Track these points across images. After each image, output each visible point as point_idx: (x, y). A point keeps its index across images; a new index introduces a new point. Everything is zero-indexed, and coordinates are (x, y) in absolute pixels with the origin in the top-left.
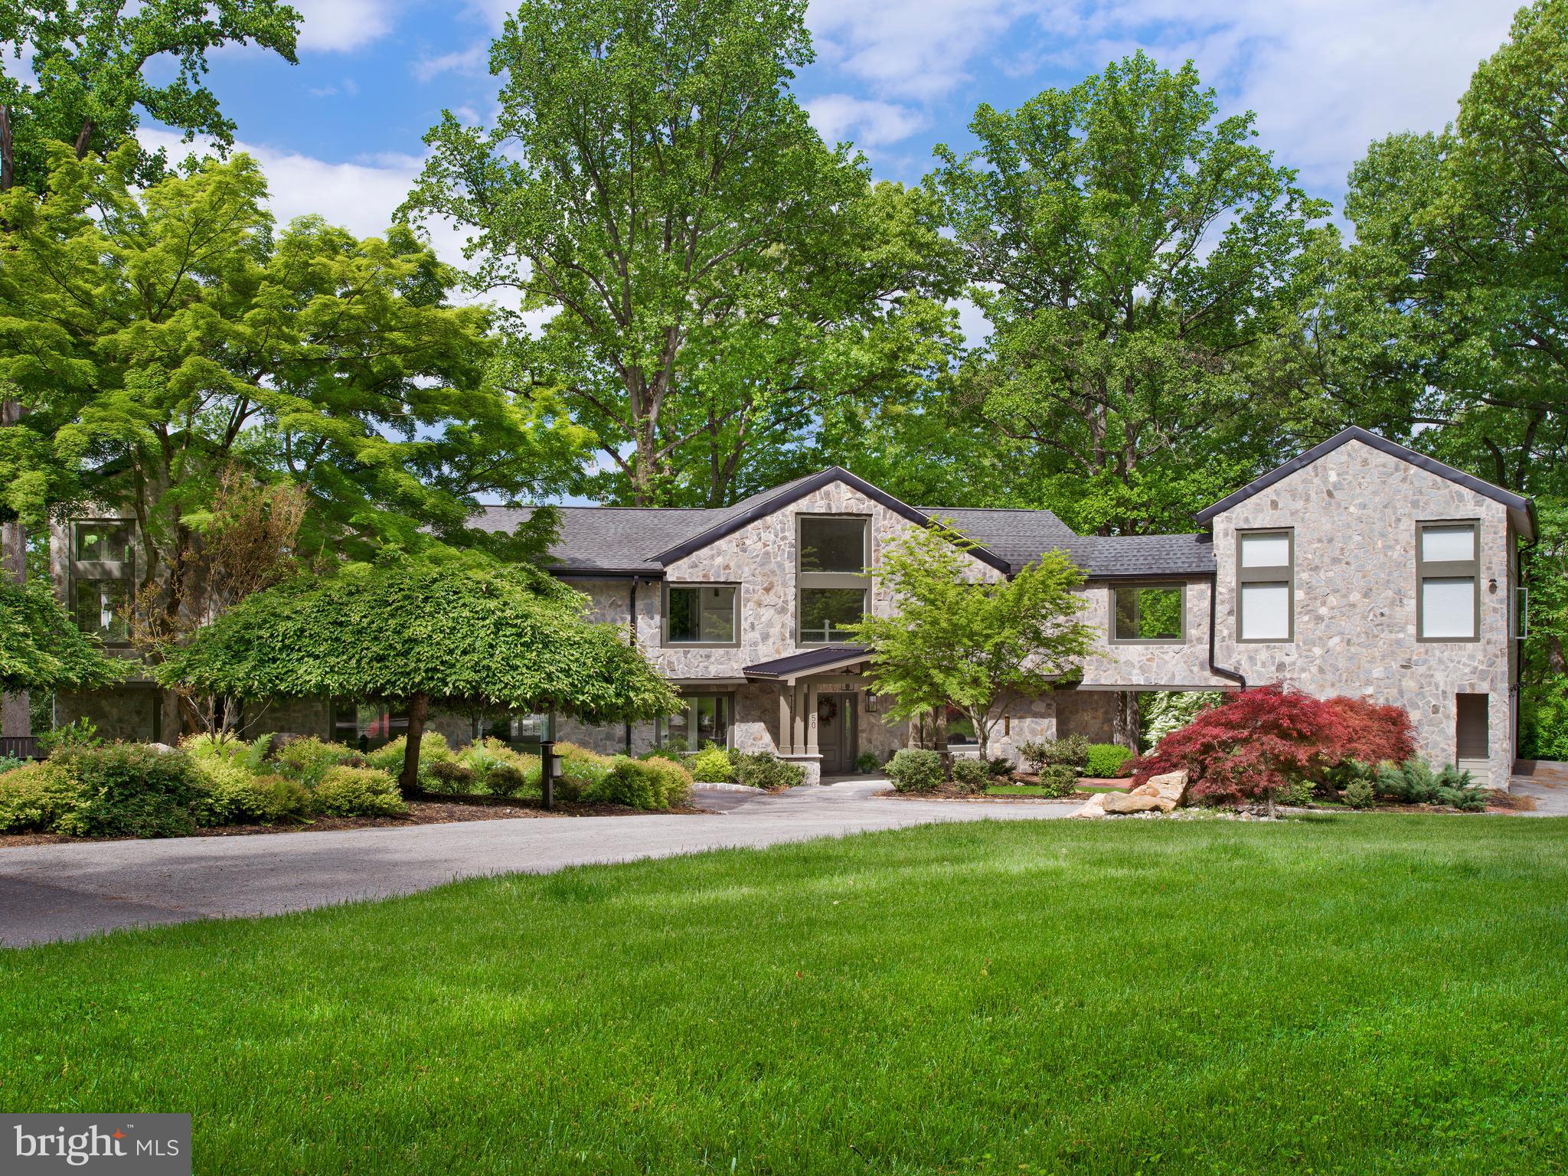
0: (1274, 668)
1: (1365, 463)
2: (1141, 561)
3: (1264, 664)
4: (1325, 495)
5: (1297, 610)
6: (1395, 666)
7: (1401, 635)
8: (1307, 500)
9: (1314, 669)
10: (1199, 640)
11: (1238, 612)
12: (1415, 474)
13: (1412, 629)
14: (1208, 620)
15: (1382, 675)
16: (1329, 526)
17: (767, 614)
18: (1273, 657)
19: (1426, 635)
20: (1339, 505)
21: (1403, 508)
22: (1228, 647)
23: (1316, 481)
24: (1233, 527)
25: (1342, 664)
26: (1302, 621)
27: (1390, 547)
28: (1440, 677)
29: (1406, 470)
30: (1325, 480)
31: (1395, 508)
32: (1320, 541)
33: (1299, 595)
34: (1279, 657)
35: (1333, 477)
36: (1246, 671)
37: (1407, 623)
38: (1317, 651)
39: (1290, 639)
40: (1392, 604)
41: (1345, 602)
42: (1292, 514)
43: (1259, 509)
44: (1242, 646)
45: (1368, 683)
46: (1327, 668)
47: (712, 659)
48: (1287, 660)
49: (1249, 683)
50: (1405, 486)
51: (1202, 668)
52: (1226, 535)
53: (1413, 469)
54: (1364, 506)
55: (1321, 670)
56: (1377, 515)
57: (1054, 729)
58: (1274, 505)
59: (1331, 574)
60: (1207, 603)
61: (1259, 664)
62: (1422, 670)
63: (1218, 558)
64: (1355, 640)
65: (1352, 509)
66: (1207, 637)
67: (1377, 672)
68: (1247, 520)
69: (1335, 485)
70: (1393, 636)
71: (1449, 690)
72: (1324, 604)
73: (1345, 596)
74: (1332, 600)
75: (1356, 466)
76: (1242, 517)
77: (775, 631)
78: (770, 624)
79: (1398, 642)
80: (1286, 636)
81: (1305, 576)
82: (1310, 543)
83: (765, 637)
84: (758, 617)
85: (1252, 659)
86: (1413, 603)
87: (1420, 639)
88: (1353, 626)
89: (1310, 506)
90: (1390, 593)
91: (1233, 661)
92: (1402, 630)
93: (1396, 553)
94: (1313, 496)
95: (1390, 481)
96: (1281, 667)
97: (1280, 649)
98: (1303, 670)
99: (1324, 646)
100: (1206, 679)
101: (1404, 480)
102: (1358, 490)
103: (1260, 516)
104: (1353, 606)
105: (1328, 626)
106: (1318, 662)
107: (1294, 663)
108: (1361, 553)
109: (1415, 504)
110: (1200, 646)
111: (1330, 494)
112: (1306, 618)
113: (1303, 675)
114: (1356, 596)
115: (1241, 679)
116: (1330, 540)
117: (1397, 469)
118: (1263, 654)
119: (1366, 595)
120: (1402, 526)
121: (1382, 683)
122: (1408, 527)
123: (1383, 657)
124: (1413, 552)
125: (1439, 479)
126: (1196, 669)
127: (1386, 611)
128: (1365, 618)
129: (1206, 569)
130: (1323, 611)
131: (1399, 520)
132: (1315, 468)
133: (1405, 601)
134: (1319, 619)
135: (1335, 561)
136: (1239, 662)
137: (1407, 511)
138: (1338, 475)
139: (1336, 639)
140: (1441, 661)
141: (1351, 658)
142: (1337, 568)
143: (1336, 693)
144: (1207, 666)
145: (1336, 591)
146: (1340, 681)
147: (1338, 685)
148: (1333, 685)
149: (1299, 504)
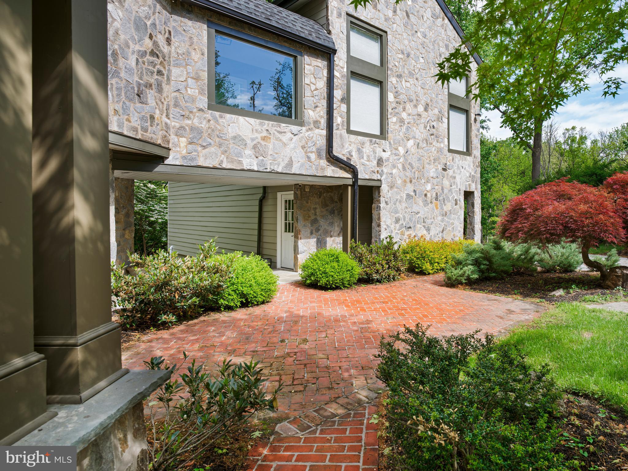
0: (375, 163)
3: (369, 158)
4: (405, 15)
5: (389, 110)
6: (440, 169)
7: (443, 145)
9: (400, 167)
10: (316, 123)
11: (347, 100)
12: (447, 25)
13: (446, 141)
14: (324, 103)
15: (435, 176)
16: (407, 42)
18: (374, 152)
19: (451, 147)
20: (412, 27)
22: (341, 136)
24: (345, 10)
25: (415, 163)
26: (392, 120)
28: (458, 179)
33: (390, 97)
34: (379, 152)
35: (409, 1)
36: (356, 162)
37: (444, 136)
38: (401, 150)
39: (384, 136)
40: (438, 120)
41: (415, 111)
42: (386, 21)
44: (353, 137)
45: (429, 181)
46: (407, 166)
48: (385, 155)
49: (360, 175)
50: (443, 31)
51: (319, 156)
52: (340, 16)
54: (425, 36)
55: (404, 168)
56: (431, 47)
59: (408, 85)
60: (322, 84)
61: (365, 158)
62: (451, 172)
63: (333, 37)
64: (421, 144)
65: (419, 35)
66: (323, 122)
67: (433, 172)
68: (355, 9)
69: (410, 10)
70: (439, 145)
71: (462, 189)
72: (404, 109)
73: (415, 106)
74: (409, 108)
79: (441, 150)
81: (394, 80)
85: (359, 151)
86: (447, 121)
87: (449, 149)
88: (420, 133)
89: (397, 19)
90: (437, 111)
91: (345, 152)
94: (398, 10)
95: (437, 23)
96: (380, 162)
97: (378, 144)
98: (394, 166)
99: (404, 146)
100: (323, 169)
101: (442, 26)
102: (422, 21)
104: (420, 116)
105: (406, 129)
106: (401, 160)
107: (388, 159)
108: (423, 73)
109: (447, 48)
110: (317, 131)
111: (408, 15)
112: (395, 119)
113: (394, 171)
114: (421, 109)
115: (353, 171)
116: (408, 55)
117: (440, 16)
118: (368, 148)
119: (426, 109)
121: (435, 182)
123: (435, 161)
125: (456, 34)
126: (313, 156)
127: (436, 124)
128: (425, 127)
131: (441, 55)
133: (443, 119)
134: (402, 122)
135: (411, 74)
136: (350, 153)
137: (444, 50)
139: (411, 142)
140: (458, 167)
141: (419, 159)
142: (411, 81)
143: (412, 189)
144: (324, 154)
145: (411, 101)
146: (414, 178)
147: (413, 181)
148: (411, 181)
149: (390, 13)
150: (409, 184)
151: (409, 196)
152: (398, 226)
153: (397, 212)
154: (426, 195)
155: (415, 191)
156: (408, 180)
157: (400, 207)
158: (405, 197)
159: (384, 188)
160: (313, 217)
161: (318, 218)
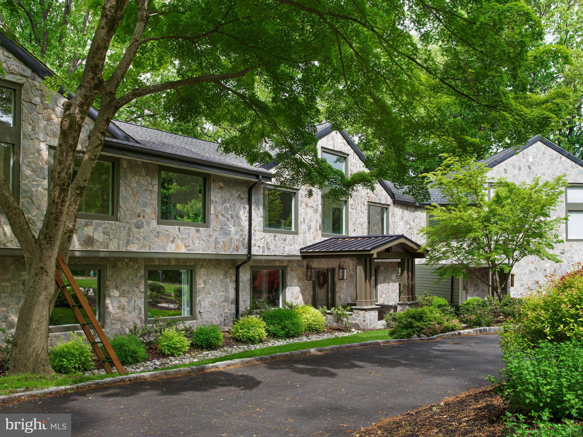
1: (544, 153)
4: (528, 168)
6: (558, 253)
8: (520, 169)
12: (564, 161)
13: (564, 235)
17: (310, 211)
19: (569, 238)
20: (533, 173)
23: (524, 160)
24: (487, 181)
28: (576, 258)
29: (561, 158)
30: (528, 161)
35: (531, 159)
37: (562, 232)
42: (513, 176)
43: (498, 173)
47: (287, 242)
50: (561, 166)
53: (564, 158)
54: (544, 174)
58: (505, 171)
62: (569, 254)
65: (539, 175)
69: (531, 164)
75: (540, 155)
76: (491, 176)
77: (313, 224)
78: (311, 220)
83: (309, 228)
84: (306, 213)
87: (567, 240)
89: (521, 172)
90: (555, 217)
92: (560, 235)
94: (522, 168)
95: (555, 163)
101: (560, 163)
102: (541, 166)
103: (499, 177)
111: (530, 168)
117: (557, 157)
124: (564, 198)
125: (574, 163)
132: (523, 154)
138: (533, 158)
140: (576, 250)
143: (534, 267)
146: (535, 261)
148: (532, 263)
149: (516, 172)
150: (531, 265)
151: (531, 272)
152: (522, 288)
153: (522, 280)
154: (545, 270)
155: (536, 268)
156: (530, 262)
157: (524, 278)
158: (528, 272)
160: (475, 283)
161: (479, 283)
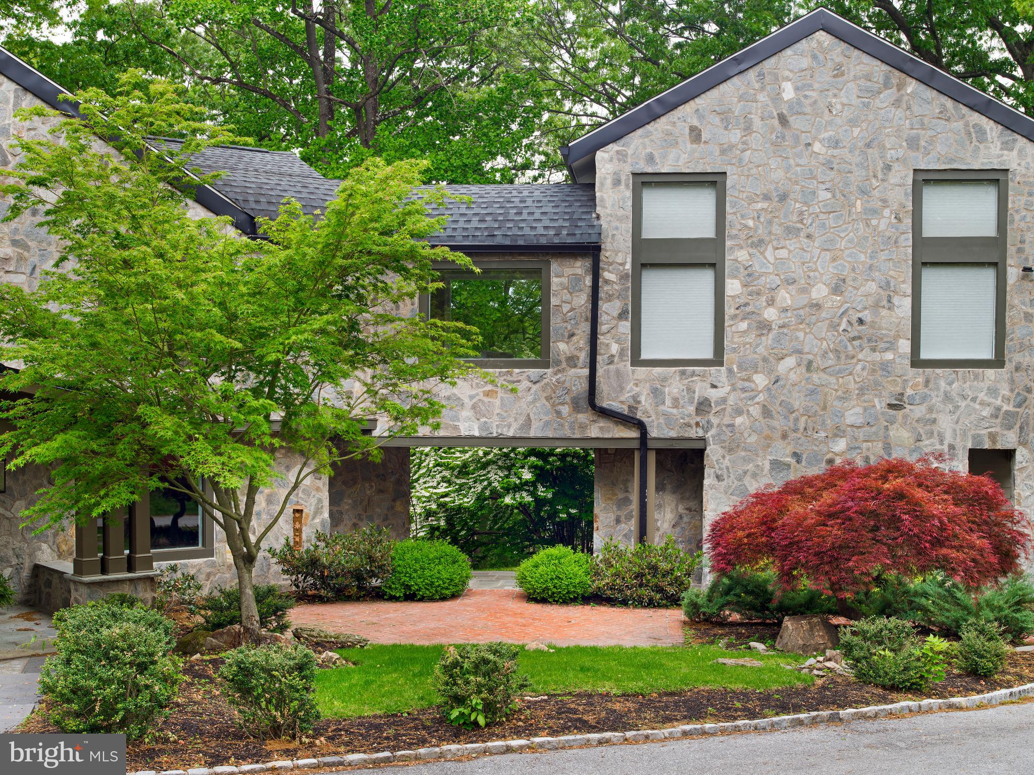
0: (692, 409)
1: (839, 72)
2: (475, 223)
3: (676, 403)
4: (776, 122)
5: (729, 311)
6: (880, 405)
7: (889, 356)
8: (748, 129)
9: (755, 411)
10: (572, 361)
11: (634, 313)
12: (913, 95)
13: (905, 346)
14: (586, 327)
15: (859, 421)
16: (780, 174)
18: (691, 391)
19: (924, 355)
20: (797, 139)
21: (895, 150)
22: (618, 373)
23: (762, 96)
24: (628, 169)
25: (798, 401)
26: (736, 329)
27: (874, 212)
28: (945, 423)
29: (900, 87)
30: (777, 97)
31: (882, 147)
32: (766, 197)
33: (733, 287)
34: (702, 389)
35: (788, 92)
36: (647, 411)
37: (898, 337)
38: (761, 380)
39: (718, 360)
40: (877, 306)
41: (803, 300)
42: (723, 152)
43: (670, 141)
44: (642, 371)
45: (838, 432)
46: (775, 408)
48: (714, 395)
49: (653, 433)
50: (899, 113)
51: (576, 407)
52: (617, 182)
53: (912, 86)
54: (836, 144)
55: (766, 412)
56: (856, 159)
57: (326, 515)
58: (695, 134)
59: (783, 253)
60: (582, 299)
61: (668, 402)
62: (919, 411)
63: (603, 222)
64: (819, 362)
65: (817, 147)
66: (583, 356)
67: (854, 415)
68: (650, 158)
69: (791, 107)
70: (877, 356)
71: (959, 444)
72: (771, 302)
73: (804, 291)
74: (785, 297)
75: (824, 77)
76: (643, 153)
79: (885, 367)
80: (709, 354)
81: (742, 255)
82: (751, 200)
85: (657, 393)
86: (908, 302)
87: (917, 362)
88: (816, 339)
89: (751, 139)
90: (872, 287)
91: (626, 396)
92: (891, 346)
93: (884, 222)
94: (757, 123)
95: (877, 103)
96: (703, 406)
97: (703, 376)
98: (739, 412)
99: (771, 371)
100: (583, 427)
101: (897, 103)
102: (827, 116)
103: (673, 154)
104: (817, 306)
105: (777, 340)
106: (761, 398)
107: (724, 400)
108: (831, 221)
109: (913, 143)
110: (573, 371)
111: (783, 120)
112: (744, 326)
113: (739, 420)
114: (819, 292)
115: (641, 426)
116: (783, 198)
117: (887, 85)
118: (675, 387)
119: (837, 290)
120: (894, 178)
121: (861, 434)
122: (903, 177)
123: (862, 391)
124: (908, 221)
125: (949, 103)
126: (565, 410)
127: (866, 315)
128: (834, 326)
129: (585, 240)
130: (770, 314)
131: (888, 168)
132: (761, 75)
133: (896, 300)
134: (764, 327)
135: (791, 231)
136: (636, 398)
137: (901, 153)
138: (797, 89)
139: (790, 361)
140: (947, 398)
141: (812, 392)
142: (792, 244)
143: (789, 450)
144: (584, 404)
145: (791, 282)
146: (796, 430)
147: (792, 435)
148: (784, 436)
149: (735, 136)
150: (779, 444)
151: (777, 465)
154: (829, 461)
155: (795, 455)
156: (778, 435)
158: (767, 466)
159: (713, 453)
